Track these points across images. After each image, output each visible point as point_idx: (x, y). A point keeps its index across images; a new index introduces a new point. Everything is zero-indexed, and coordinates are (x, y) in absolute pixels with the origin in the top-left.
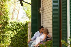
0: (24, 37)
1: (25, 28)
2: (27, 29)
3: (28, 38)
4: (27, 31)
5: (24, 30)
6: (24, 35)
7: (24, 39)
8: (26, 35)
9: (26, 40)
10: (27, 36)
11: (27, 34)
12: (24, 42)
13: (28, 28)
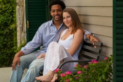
0: (6, 30)
1: (8, 5)
2: (14, 8)
3: (18, 34)
4: (12, 13)
5: (5, 11)
6: (6, 25)
7: (5, 36)
8: (12, 26)
9: (12, 40)
10: (16, 29)
11: (13, 21)
12: (5, 46)
13: (16, 4)
